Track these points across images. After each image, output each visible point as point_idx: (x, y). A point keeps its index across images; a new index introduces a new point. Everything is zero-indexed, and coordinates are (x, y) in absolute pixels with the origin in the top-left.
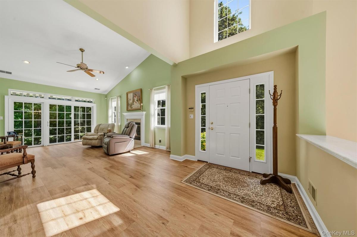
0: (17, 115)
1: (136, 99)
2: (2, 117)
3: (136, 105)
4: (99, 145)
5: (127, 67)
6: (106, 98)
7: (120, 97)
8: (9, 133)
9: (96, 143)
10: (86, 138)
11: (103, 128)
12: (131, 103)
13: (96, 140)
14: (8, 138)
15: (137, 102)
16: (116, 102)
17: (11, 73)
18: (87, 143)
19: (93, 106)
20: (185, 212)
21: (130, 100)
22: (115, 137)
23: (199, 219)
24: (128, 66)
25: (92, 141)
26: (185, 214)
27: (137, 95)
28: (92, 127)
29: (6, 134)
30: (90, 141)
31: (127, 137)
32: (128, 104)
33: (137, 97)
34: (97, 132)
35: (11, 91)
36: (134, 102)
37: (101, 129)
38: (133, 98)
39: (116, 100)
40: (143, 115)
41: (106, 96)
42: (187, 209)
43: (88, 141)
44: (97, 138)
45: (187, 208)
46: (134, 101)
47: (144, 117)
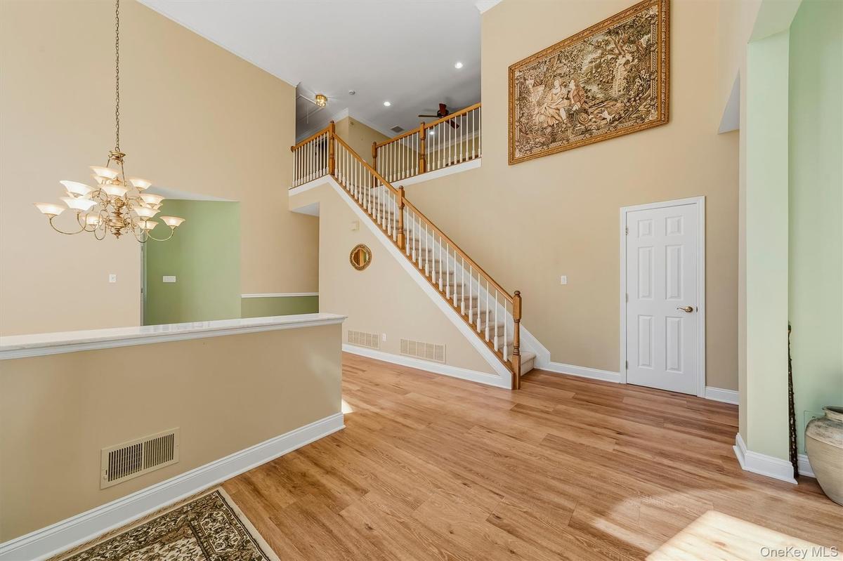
20: (449, 541)
23: (417, 520)
26: (450, 535)
42: (443, 551)
45: (441, 553)
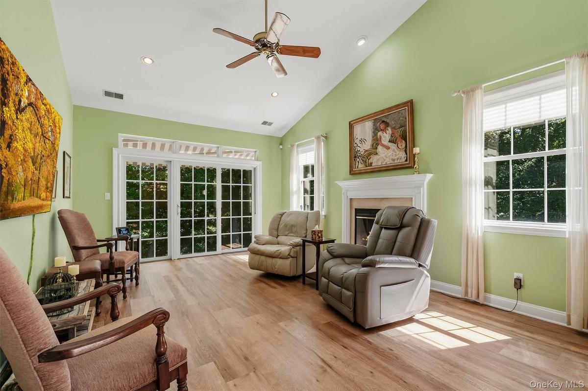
0: (132, 190)
1: (386, 137)
2: (109, 194)
3: (389, 154)
4: (291, 275)
5: (361, 43)
6: (281, 147)
7: (326, 138)
8: (119, 230)
9: (284, 266)
10: (258, 250)
11: (292, 223)
12: (366, 151)
13: (286, 258)
14: (118, 241)
15: (390, 144)
16: (313, 152)
17: (120, 96)
18: (262, 265)
19: (255, 166)
21: (362, 141)
22: (382, 266)
24: (364, 37)
25: (274, 260)
27: (392, 123)
28: (253, 219)
29: (115, 234)
30: (270, 260)
31: (411, 263)
32: (354, 156)
33: (393, 128)
34: (276, 233)
35: (122, 136)
36: (380, 148)
37: (286, 226)
38: (375, 134)
39: (314, 146)
40: (421, 186)
41: (281, 141)
43: (263, 258)
44: (287, 254)
46: (376, 142)
47: (425, 190)
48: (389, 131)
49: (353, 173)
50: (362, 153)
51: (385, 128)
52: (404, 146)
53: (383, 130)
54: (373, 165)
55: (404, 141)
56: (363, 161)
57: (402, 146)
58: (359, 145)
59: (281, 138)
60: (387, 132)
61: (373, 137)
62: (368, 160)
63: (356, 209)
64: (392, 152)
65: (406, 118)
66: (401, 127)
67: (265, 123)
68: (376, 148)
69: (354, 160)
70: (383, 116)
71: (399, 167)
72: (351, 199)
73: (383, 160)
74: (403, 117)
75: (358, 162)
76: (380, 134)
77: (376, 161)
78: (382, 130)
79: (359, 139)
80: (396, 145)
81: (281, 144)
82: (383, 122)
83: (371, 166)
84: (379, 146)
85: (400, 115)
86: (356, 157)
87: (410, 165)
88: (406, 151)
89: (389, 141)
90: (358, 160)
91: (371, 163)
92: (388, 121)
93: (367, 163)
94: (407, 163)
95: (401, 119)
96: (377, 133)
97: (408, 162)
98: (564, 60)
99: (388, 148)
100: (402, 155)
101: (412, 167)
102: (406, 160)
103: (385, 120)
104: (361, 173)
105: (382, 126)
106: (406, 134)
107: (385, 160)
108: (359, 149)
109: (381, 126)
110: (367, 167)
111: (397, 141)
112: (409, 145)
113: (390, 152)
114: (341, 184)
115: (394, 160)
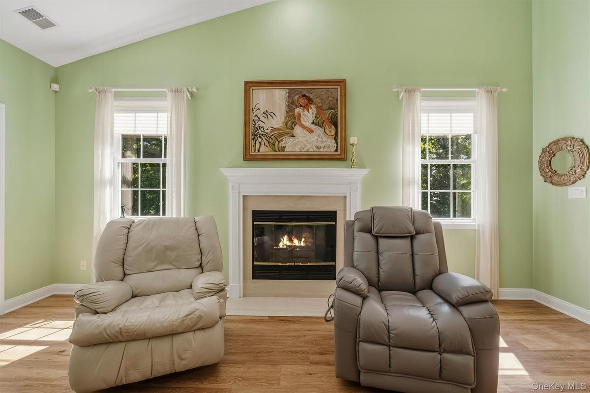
1: (307, 116)
6: (56, 87)
7: (192, 95)
12: (275, 129)
15: (313, 127)
21: (268, 114)
27: (317, 101)
32: (252, 133)
33: (319, 109)
36: (298, 130)
38: (290, 109)
48: (313, 109)
49: (250, 157)
50: (266, 131)
51: (307, 105)
52: (333, 132)
53: (304, 107)
54: (286, 150)
55: (333, 127)
56: (269, 142)
57: (330, 131)
58: (262, 119)
59: (56, 68)
60: (310, 110)
61: (287, 112)
62: (277, 142)
63: (253, 211)
64: (316, 138)
65: (337, 100)
66: (330, 108)
67: (31, 14)
68: (293, 129)
69: (253, 139)
70: (305, 89)
71: (327, 157)
72: (244, 196)
73: (303, 146)
74: (333, 98)
75: (260, 143)
76: (298, 110)
77: (290, 145)
78: (301, 106)
79: (263, 110)
80: (323, 130)
81: (55, 80)
82: (304, 96)
83: (283, 151)
84: (297, 126)
85: (330, 93)
86: (256, 135)
87: (342, 157)
88: (336, 139)
89: (313, 123)
90: (260, 139)
91: (284, 147)
92: (311, 97)
93: (276, 147)
94: (336, 153)
95: (330, 98)
96: (294, 109)
97: (339, 153)
98: (476, 90)
99: (311, 131)
100: (331, 143)
101: (344, 159)
102: (336, 150)
103: (307, 95)
104: (264, 159)
105: (303, 101)
106: (337, 119)
107: (305, 146)
108: (261, 124)
109: (300, 100)
110: (275, 151)
111: (324, 125)
112: (341, 132)
113: (313, 138)
114: (227, 172)
115: (319, 148)
